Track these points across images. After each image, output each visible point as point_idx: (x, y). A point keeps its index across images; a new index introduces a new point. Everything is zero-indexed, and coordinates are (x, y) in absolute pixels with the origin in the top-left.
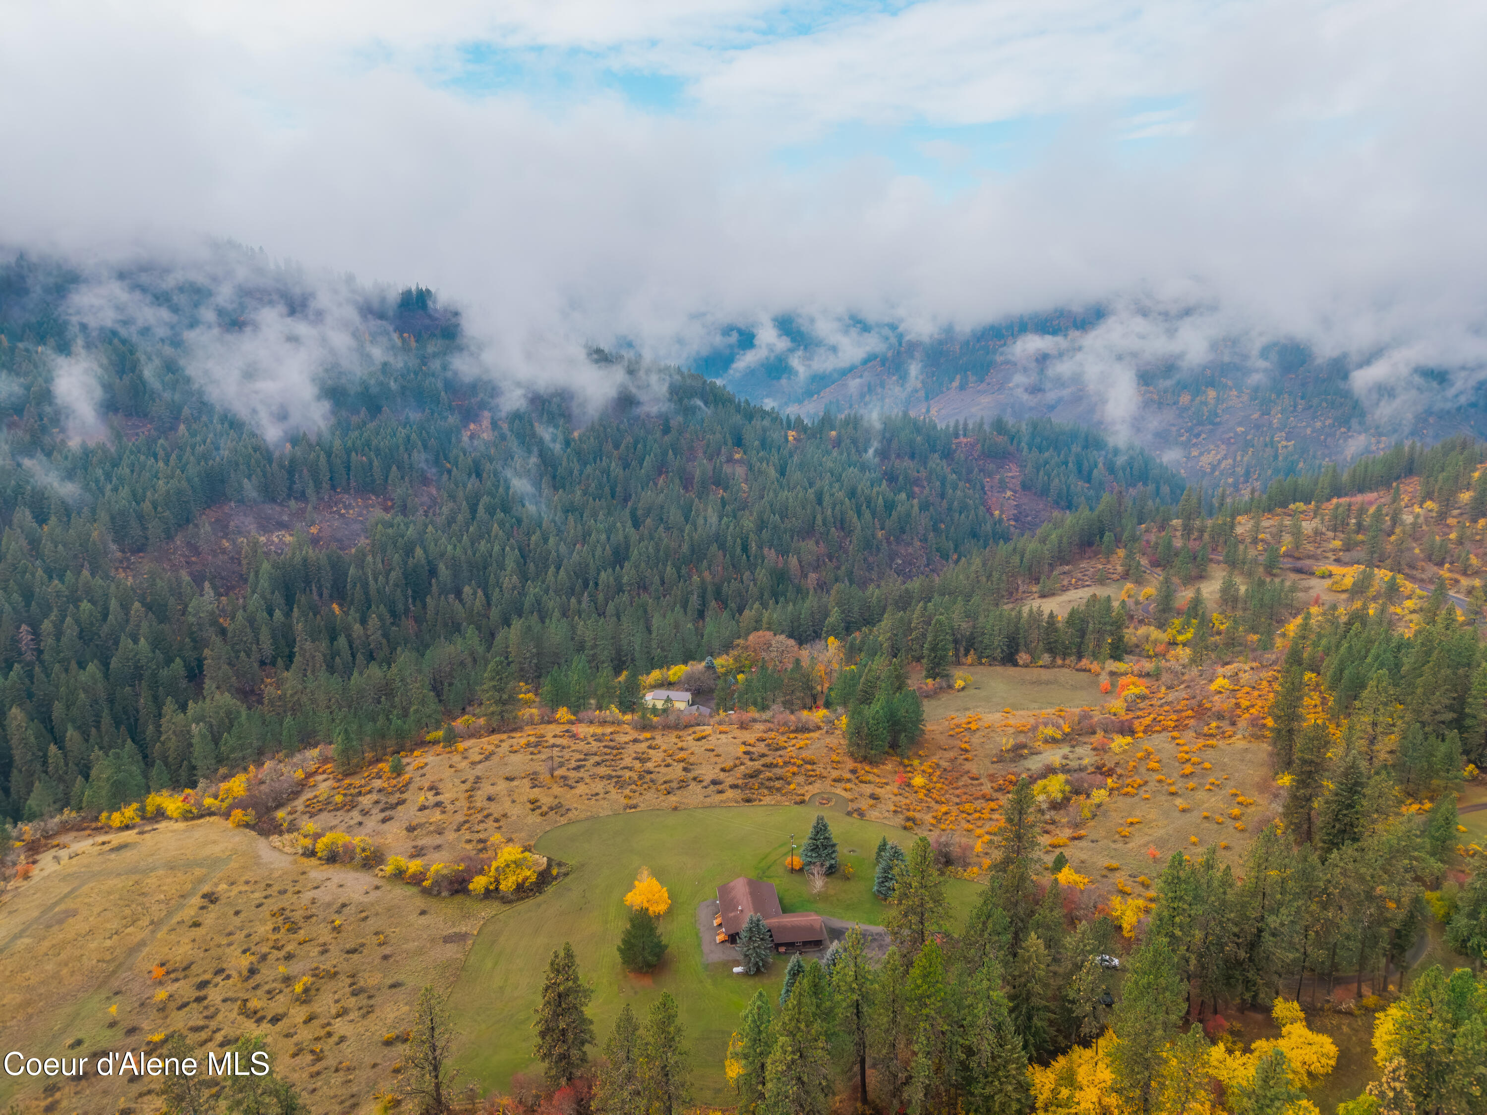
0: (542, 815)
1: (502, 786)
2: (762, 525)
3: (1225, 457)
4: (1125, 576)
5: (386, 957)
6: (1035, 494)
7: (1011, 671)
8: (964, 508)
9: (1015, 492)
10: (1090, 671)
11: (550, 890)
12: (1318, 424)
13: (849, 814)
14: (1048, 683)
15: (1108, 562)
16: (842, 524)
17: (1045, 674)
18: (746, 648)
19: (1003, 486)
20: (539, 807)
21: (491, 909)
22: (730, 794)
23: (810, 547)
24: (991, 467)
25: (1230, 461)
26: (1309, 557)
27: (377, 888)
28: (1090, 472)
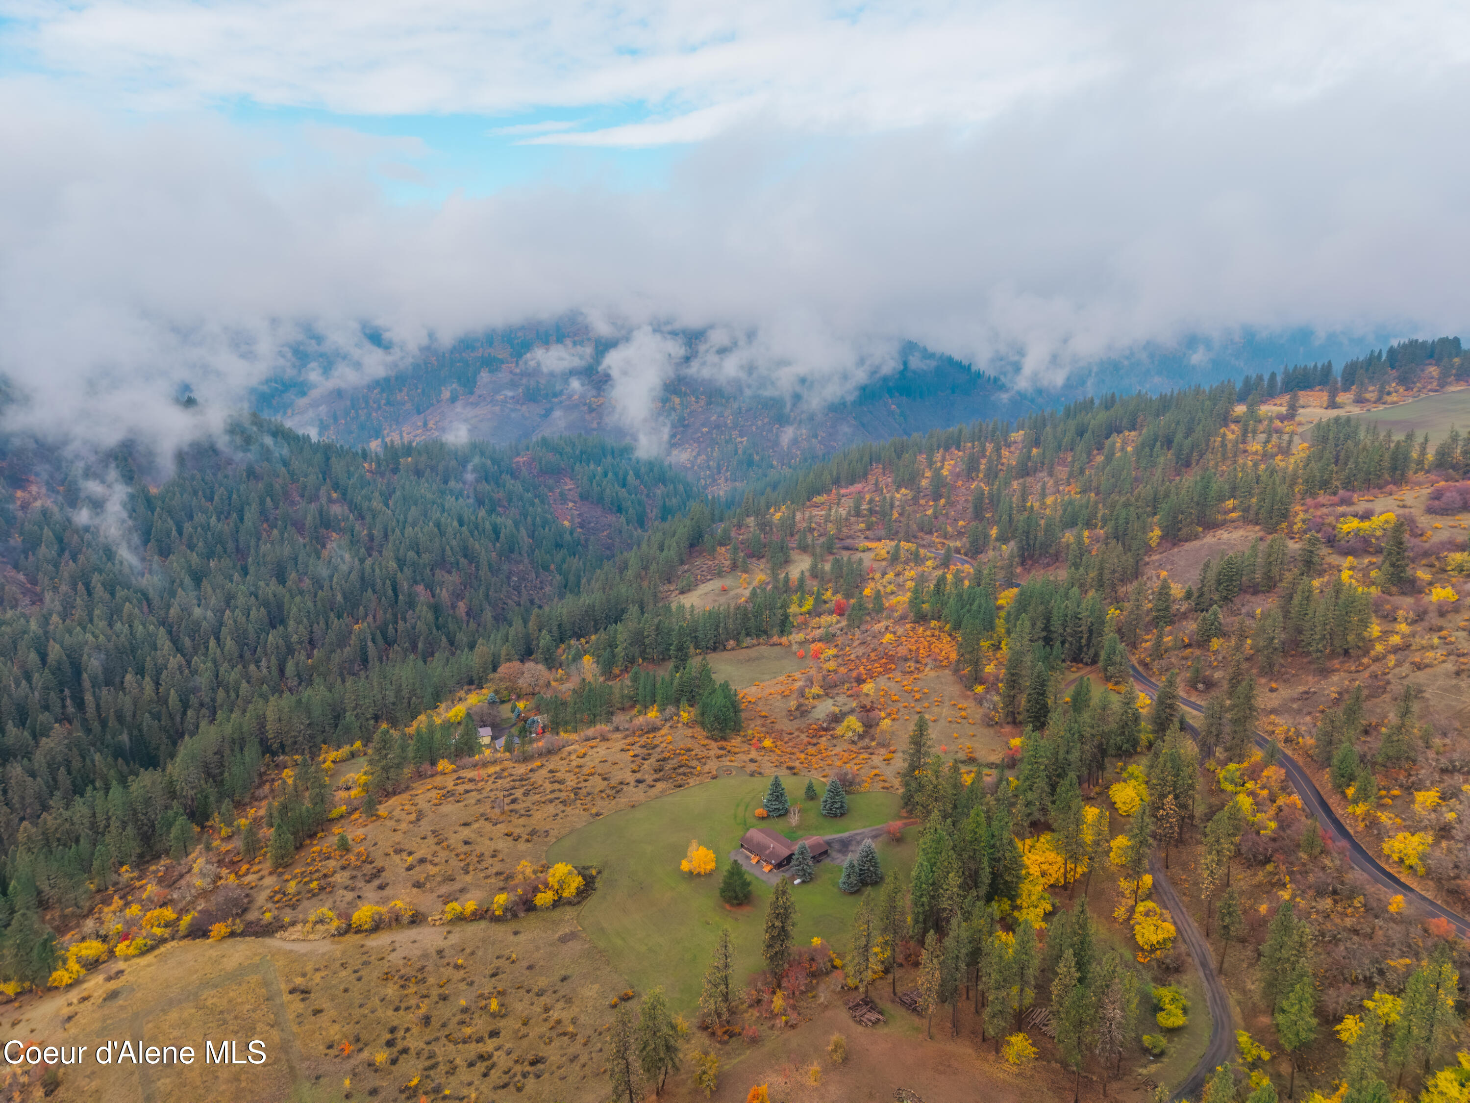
0: (528, 841)
1: (466, 833)
2: (401, 563)
3: (699, 454)
4: (734, 567)
5: (530, 968)
6: (592, 503)
7: (726, 655)
8: (545, 523)
9: (575, 502)
10: (781, 644)
11: (598, 884)
12: (760, 423)
13: (752, 775)
14: (758, 659)
15: (714, 558)
16: (467, 553)
17: (753, 653)
18: (501, 680)
19: (563, 498)
20: (519, 837)
21: (569, 913)
22: (660, 786)
23: (453, 579)
24: (551, 482)
25: (704, 457)
26: (848, 537)
27: (449, 932)
28: (625, 479)
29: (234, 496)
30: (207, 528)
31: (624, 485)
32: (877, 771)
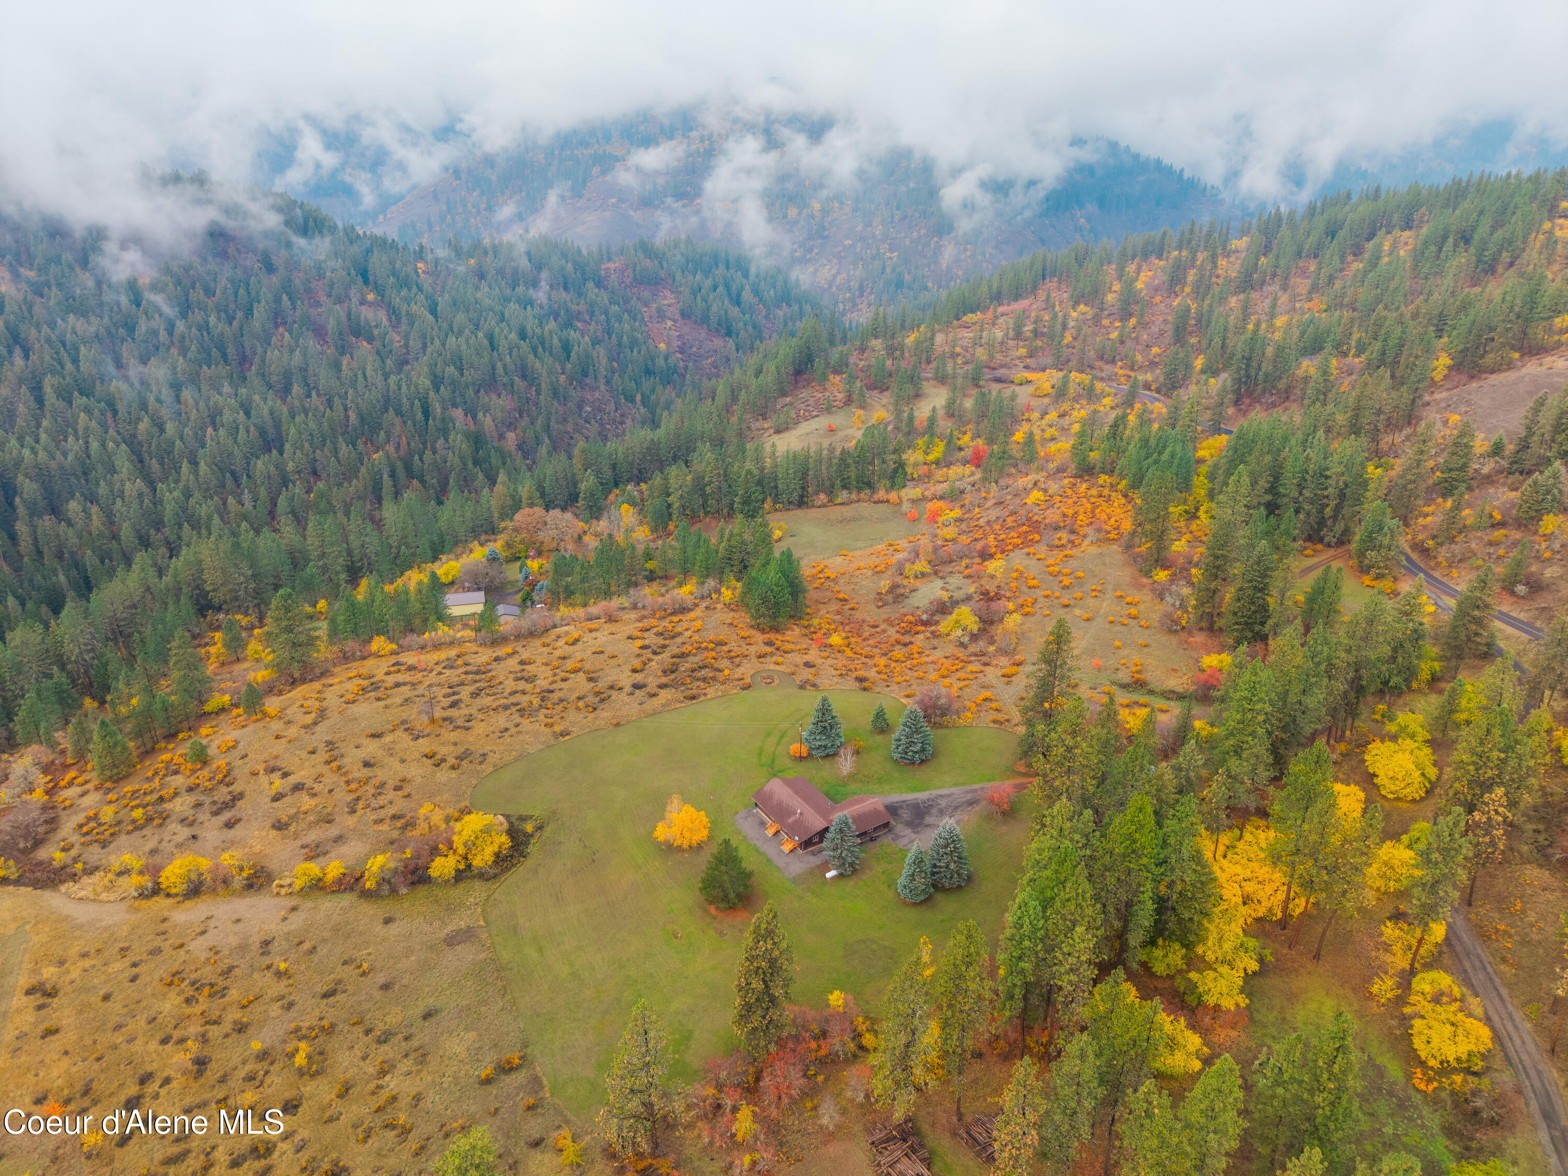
0: (453, 768)
1: (371, 748)
2: (437, 382)
3: (838, 273)
4: (849, 401)
5: (385, 987)
6: (695, 322)
7: (813, 513)
8: (634, 343)
9: (675, 321)
10: (888, 501)
11: (533, 848)
12: (915, 234)
13: (802, 687)
14: (854, 519)
15: (825, 389)
16: (525, 373)
17: (848, 511)
18: (516, 530)
19: (661, 316)
20: (443, 760)
21: (477, 891)
22: (665, 695)
23: (501, 403)
24: (646, 294)
25: (844, 276)
26: (1002, 366)
27: (294, 909)
28: (739, 295)
29: (241, 291)
30: (204, 327)
31: (738, 303)
32: (988, 694)
